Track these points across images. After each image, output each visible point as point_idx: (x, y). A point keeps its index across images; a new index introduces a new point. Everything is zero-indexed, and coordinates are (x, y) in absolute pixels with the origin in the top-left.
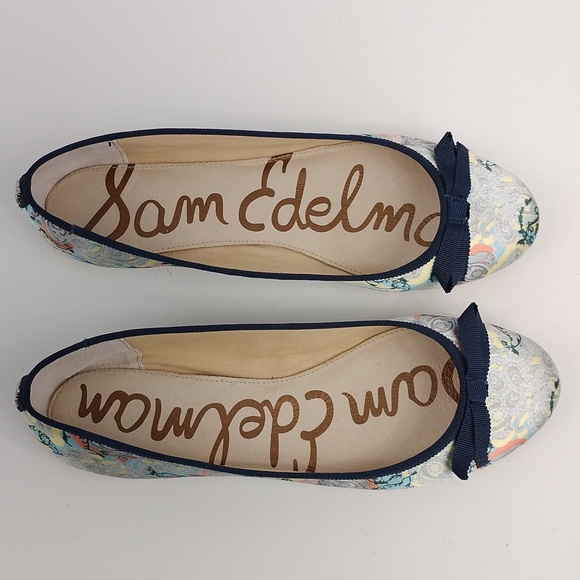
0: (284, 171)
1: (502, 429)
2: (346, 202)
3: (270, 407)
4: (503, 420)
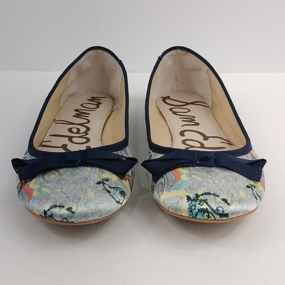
1: (42, 181)
4: (49, 179)
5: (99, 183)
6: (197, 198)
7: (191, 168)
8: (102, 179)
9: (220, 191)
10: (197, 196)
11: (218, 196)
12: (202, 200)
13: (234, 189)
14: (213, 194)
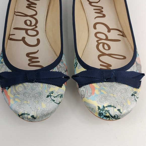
0: (118, 35)
1: (15, 92)
2: (110, 55)
3: (35, 28)
4: (18, 91)
5: (48, 96)
6: (104, 109)
7: (101, 83)
8: (49, 93)
9: (117, 103)
10: (104, 107)
11: (115, 107)
12: (107, 111)
13: (125, 100)
14: (113, 106)
